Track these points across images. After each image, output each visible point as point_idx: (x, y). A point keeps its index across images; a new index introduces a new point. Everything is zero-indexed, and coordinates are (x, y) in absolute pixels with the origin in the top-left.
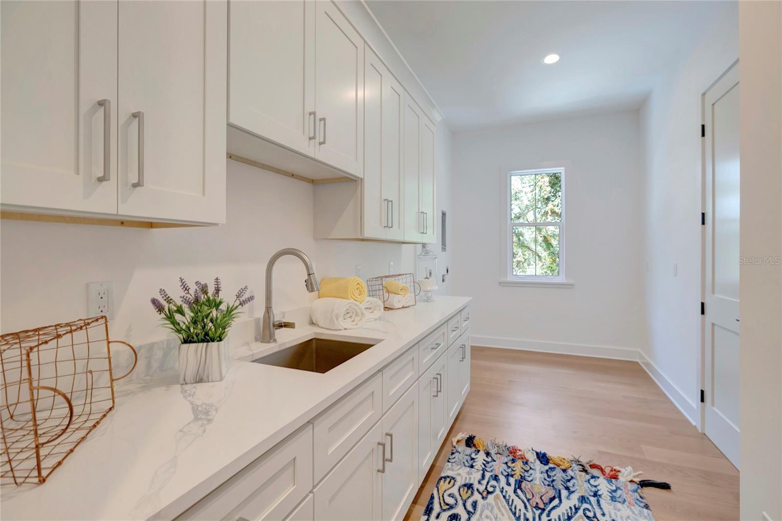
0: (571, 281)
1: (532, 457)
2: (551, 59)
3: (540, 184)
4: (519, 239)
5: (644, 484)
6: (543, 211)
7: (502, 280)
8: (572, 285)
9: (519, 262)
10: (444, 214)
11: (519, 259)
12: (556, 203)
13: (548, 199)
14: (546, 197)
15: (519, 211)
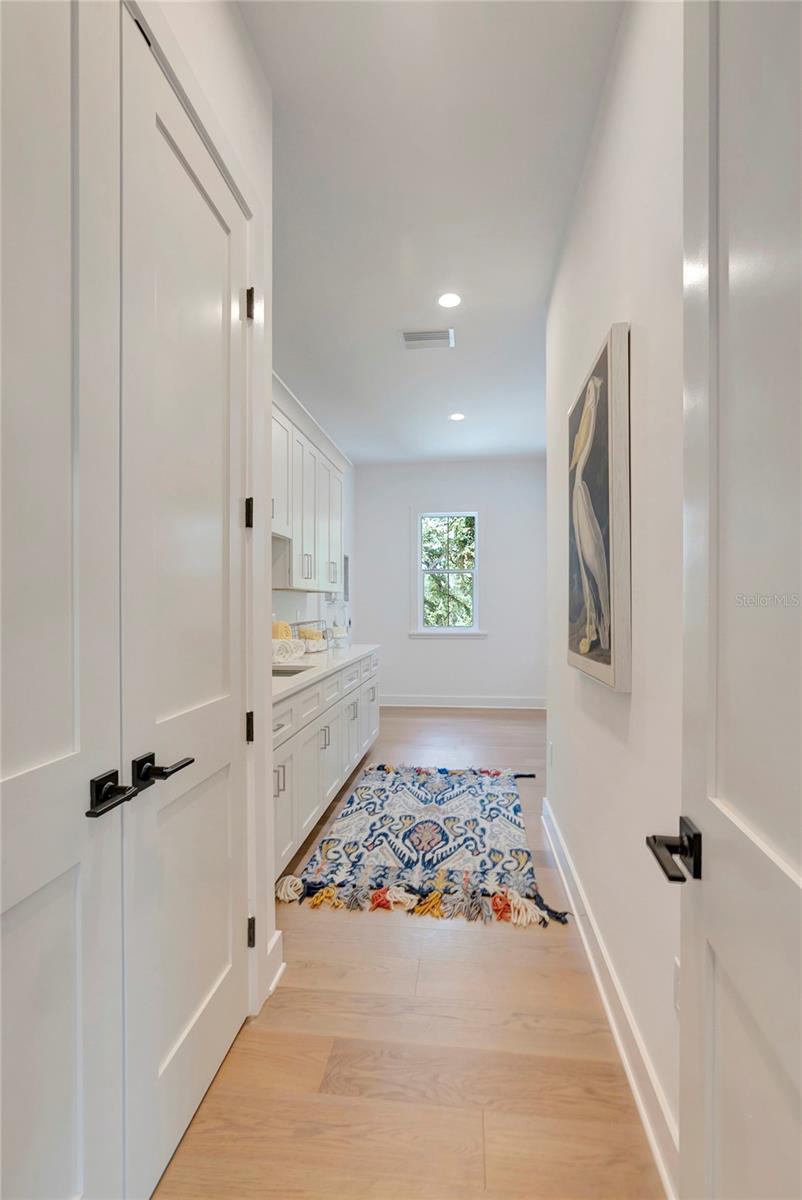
0: (484, 632)
1: (433, 772)
2: (457, 417)
3: (456, 524)
4: (440, 586)
5: (517, 777)
6: (459, 555)
7: (412, 632)
8: (486, 635)
9: (439, 617)
10: (346, 559)
11: (440, 612)
12: (472, 547)
13: (465, 542)
14: (462, 539)
15: (440, 545)
